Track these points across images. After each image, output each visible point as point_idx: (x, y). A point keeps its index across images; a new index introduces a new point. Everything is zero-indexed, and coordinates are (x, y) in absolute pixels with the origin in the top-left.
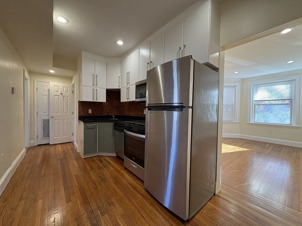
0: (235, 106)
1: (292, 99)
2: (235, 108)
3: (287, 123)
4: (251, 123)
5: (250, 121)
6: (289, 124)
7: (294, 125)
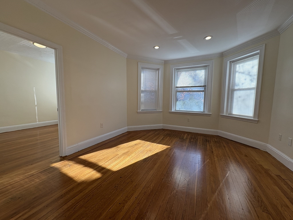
0: (158, 93)
1: (206, 86)
2: (158, 95)
3: (201, 111)
4: (172, 111)
5: (171, 110)
6: (203, 111)
7: (206, 112)
